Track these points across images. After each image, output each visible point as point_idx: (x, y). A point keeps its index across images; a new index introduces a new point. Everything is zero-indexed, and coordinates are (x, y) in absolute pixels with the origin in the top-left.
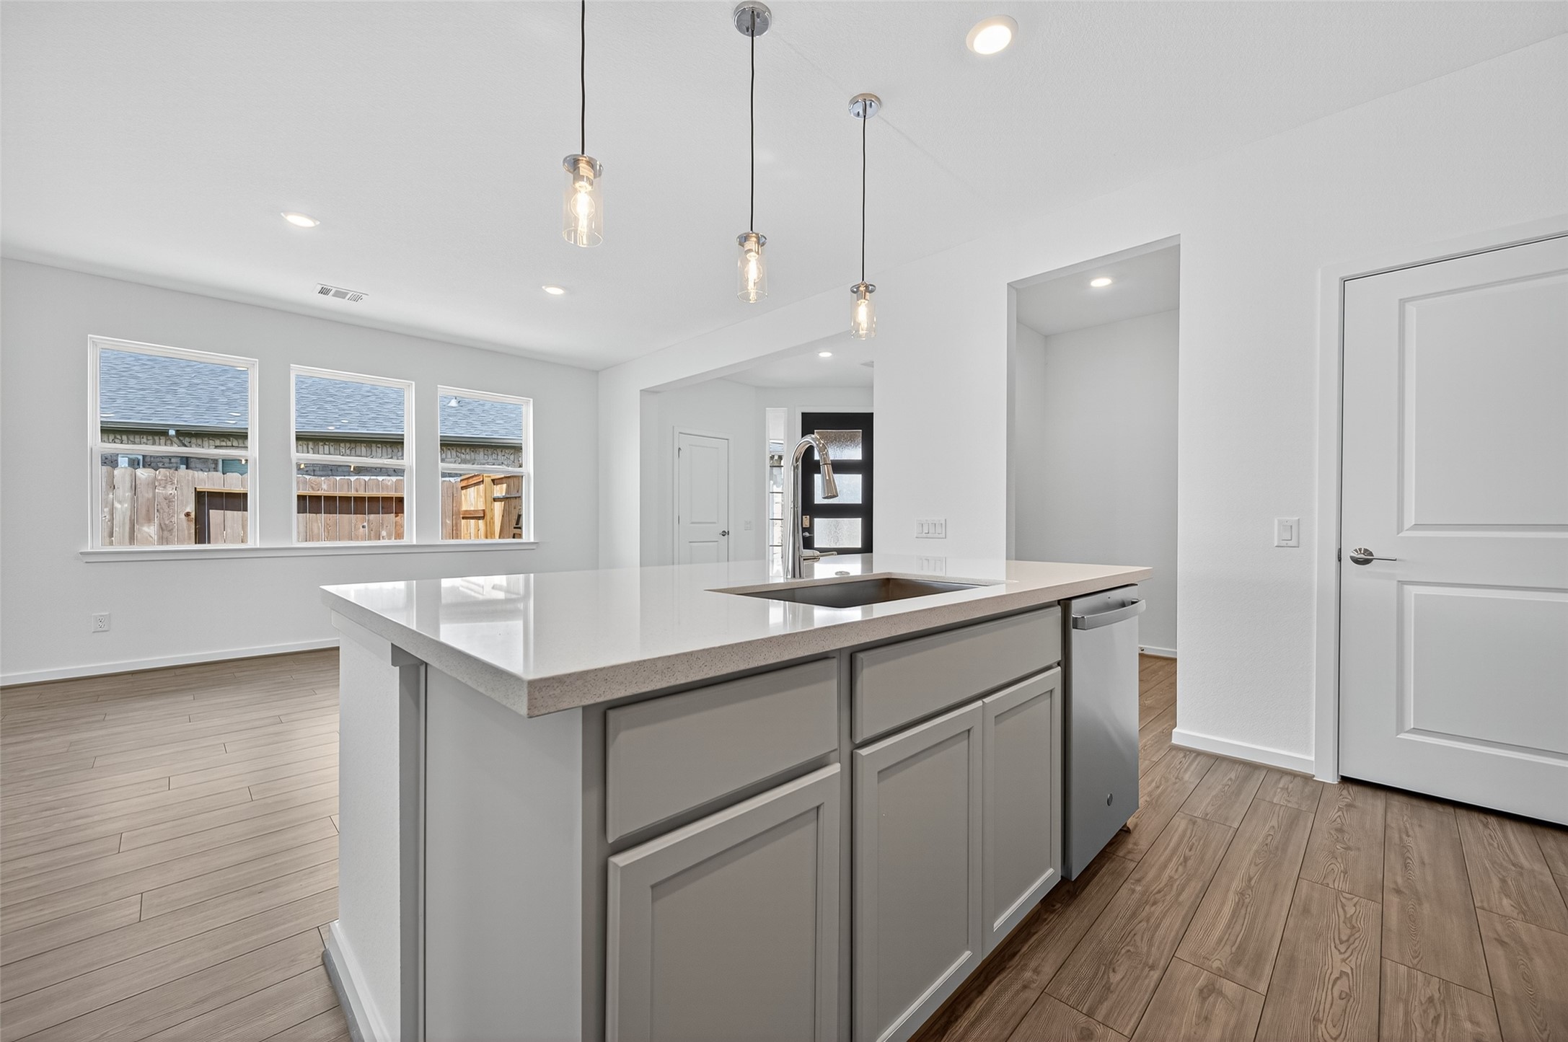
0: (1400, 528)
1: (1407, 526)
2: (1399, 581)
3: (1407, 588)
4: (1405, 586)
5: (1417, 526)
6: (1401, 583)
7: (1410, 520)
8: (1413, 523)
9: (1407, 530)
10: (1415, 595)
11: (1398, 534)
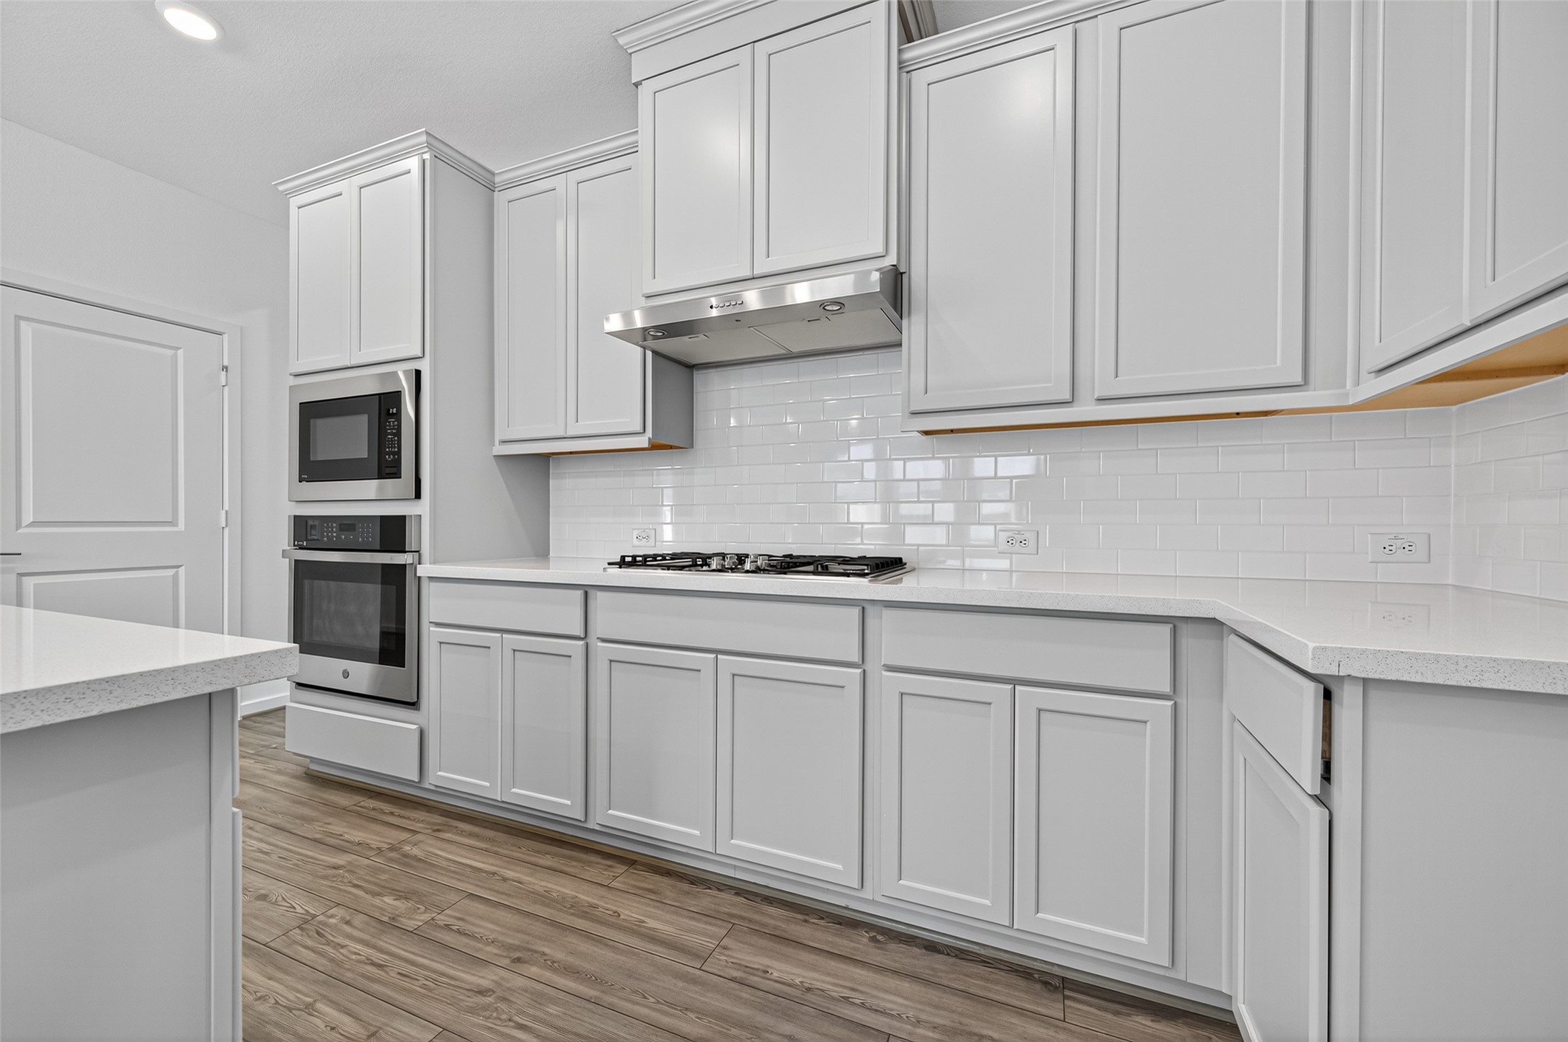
0: (18, 526)
1: (24, 524)
2: (18, 574)
3: (25, 579)
4: (23, 578)
5: (34, 524)
6: (21, 575)
7: (28, 517)
8: (31, 520)
9: (26, 527)
10: (34, 584)
11: (17, 530)
